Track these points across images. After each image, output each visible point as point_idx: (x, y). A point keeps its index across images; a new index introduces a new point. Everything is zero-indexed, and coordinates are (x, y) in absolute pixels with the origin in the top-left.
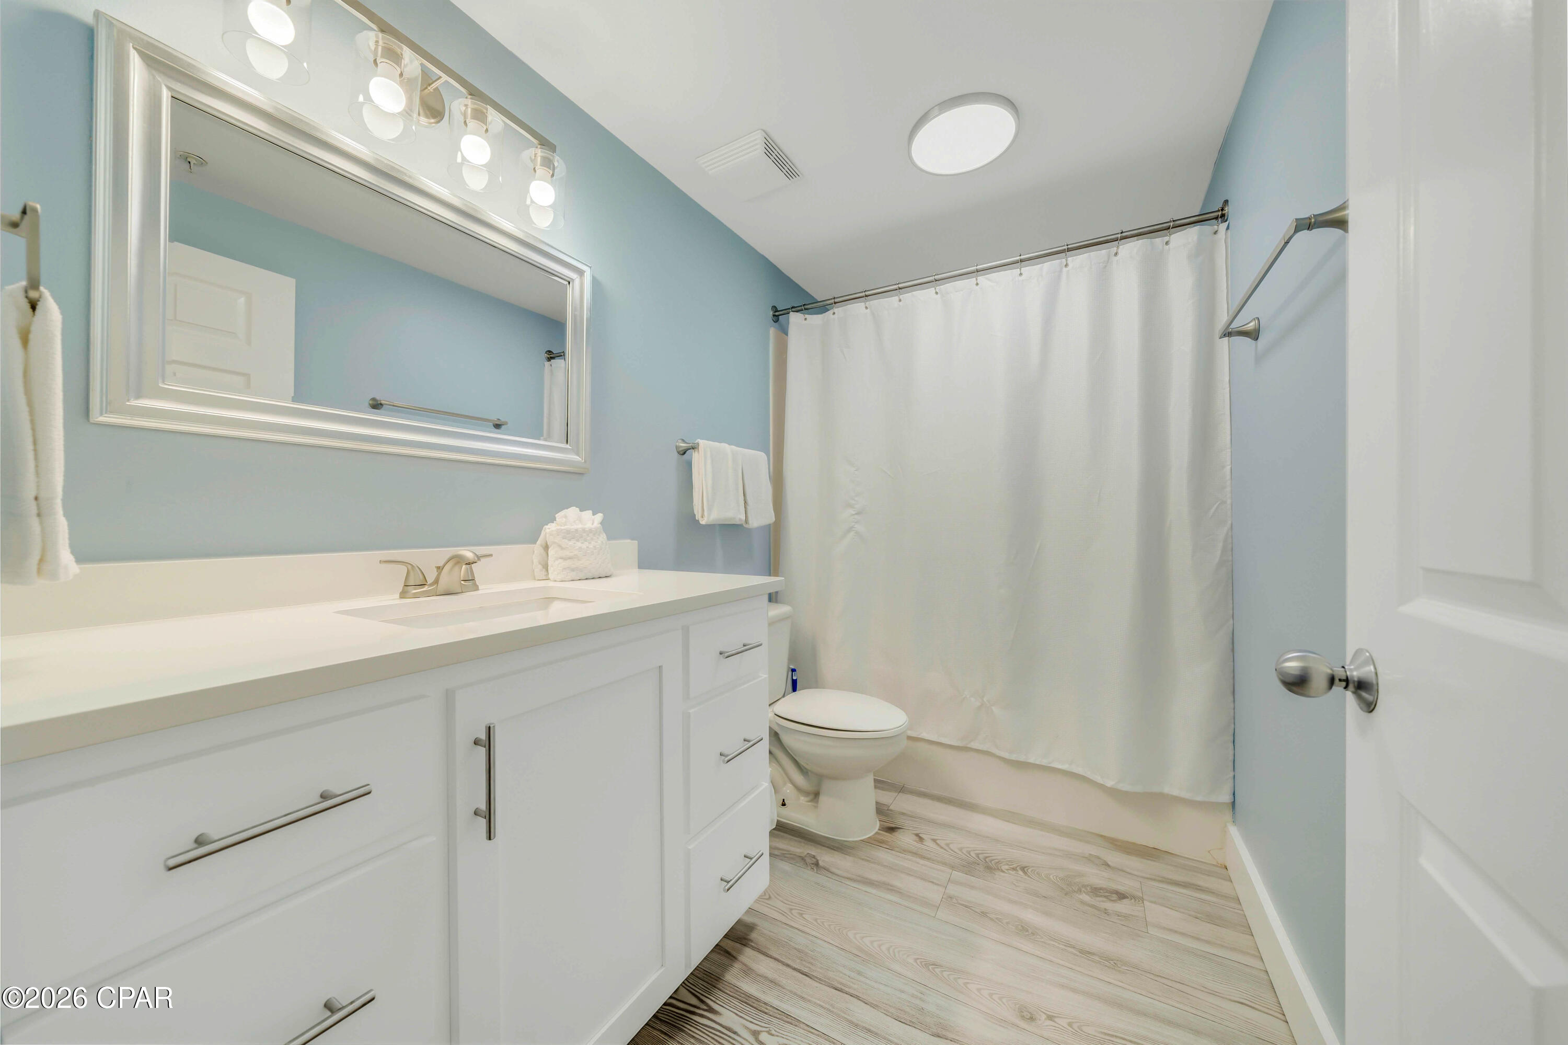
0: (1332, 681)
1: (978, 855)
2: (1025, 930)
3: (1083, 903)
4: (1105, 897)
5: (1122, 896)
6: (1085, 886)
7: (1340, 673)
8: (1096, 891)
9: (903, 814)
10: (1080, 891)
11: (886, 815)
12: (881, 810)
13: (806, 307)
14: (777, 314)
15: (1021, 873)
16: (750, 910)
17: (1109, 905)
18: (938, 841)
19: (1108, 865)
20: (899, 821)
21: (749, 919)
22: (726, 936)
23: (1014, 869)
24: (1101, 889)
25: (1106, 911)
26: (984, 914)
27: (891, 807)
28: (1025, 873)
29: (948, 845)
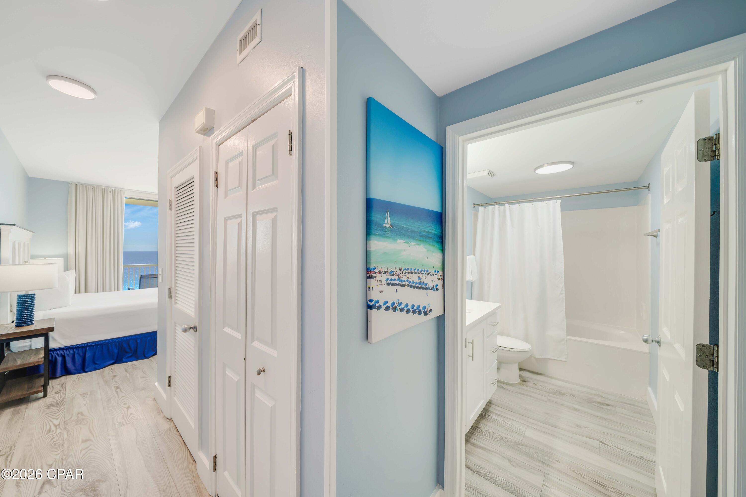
0: (653, 341)
1: (557, 391)
2: (575, 409)
3: (594, 405)
4: (602, 405)
5: (608, 405)
6: (594, 401)
7: (654, 339)
8: (599, 403)
9: (527, 377)
10: (593, 402)
11: (522, 377)
12: (520, 376)
13: (487, 204)
14: (475, 205)
15: (572, 396)
16: (491, 398)
17: (604, 407)
18: (542, 386)
19: (603, 397)
20: (526, 379)
21: (491, 399)
22: (488, 402)
23: (570, 395)
24: (601, 403)
25: (602, 408)
26: (562, 405)
27: (522, 375)
28: (574, 396)
29: (545, 387)
